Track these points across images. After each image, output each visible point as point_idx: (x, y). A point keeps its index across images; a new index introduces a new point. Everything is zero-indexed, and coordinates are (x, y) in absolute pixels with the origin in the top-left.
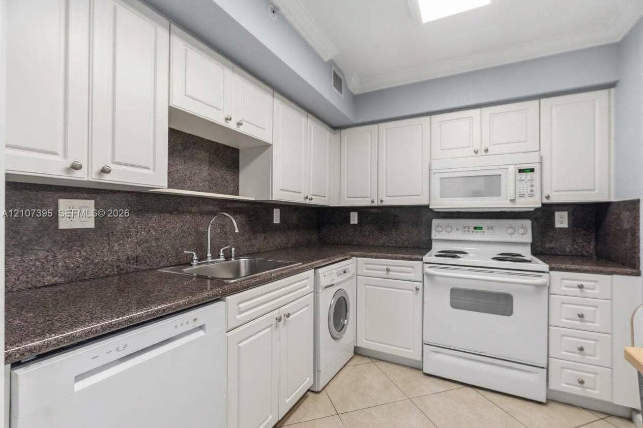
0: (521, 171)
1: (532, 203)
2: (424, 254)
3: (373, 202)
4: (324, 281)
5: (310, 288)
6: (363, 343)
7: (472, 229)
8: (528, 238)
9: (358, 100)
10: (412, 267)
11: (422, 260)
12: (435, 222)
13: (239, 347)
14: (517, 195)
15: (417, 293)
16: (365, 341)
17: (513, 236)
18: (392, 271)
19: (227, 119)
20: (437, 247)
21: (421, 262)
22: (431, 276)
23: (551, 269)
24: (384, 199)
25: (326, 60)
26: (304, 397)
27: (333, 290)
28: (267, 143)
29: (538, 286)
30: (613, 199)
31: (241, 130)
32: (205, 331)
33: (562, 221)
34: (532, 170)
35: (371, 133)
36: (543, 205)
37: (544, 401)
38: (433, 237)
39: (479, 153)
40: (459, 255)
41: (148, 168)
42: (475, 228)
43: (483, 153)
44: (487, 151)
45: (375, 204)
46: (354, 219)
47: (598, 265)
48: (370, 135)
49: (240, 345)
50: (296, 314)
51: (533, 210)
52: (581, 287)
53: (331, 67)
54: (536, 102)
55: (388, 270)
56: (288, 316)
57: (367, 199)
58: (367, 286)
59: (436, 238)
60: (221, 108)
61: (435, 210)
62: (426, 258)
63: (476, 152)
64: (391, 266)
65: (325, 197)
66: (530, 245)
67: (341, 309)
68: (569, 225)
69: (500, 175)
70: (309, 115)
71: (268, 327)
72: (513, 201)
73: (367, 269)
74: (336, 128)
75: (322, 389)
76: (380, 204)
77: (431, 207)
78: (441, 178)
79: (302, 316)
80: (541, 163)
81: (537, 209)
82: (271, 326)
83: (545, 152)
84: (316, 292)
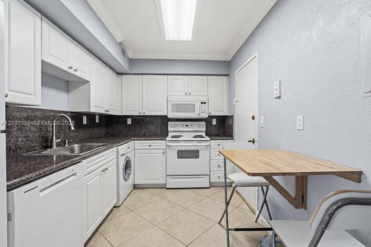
0: (202, 103)
1: (205, 116)
2: (167, 137)
3: (140, 113)
4: (121, 153)
5: (115, 156)
6: (138, 182)
7: (184, 126)
8: (204, 129)
9: (132, 62)
10: (162, 143)
11: (166, 140)
12: (170, 123)
13: (87, 184)
14: (200, 112)
15: (164, 154)
16: (139, 181)
17: (200, 128)
18: (152, 146)
19: (69, 68)
20: (170, 134)
21: (165, 141)
22: (169, 146)
23: (211, 139)
24: (146, 112)
25: (118, 41)
26: (112, 210)
27: (124, 157)
28: (87, 81)
29: (207, 146)
30: (228, 115)
31: (76, 73)
32: (76, 176)
33: (214, 122)
34: (205, 103)
35: (139, 79)
36: (209, 116)
37: (208, 187)
38: (169, 130)
39: (187, 95)
40: (180, 137)
41: (31, 94)
42: (186, 126)
43: (189, 95)
44: (190, 94)
45: (141, 115)
46: (129, 121)
47: (224, 137)
48: (138, 80)
49: (88, 183)
50: (110, 168)
51: (206, 118)
52: (219, 145)
53: (120, 45)
54: (207, 76)
55: (150, 146)
56: (107, 169)
57: (137, 112)
58: (140, 154)
59: (170, 130)
60: (66, 61)
61: (170, 118)
62: (167, 139)
63: (186, 94)
64: (152, 143)
65: (114, 110)
66: (205, 132)
67: (127, 166)
68: (216, 123)
69: (195, 104)
70: (107, 66)
71: (98, 175)
72: (199, 114)
73: (140, 146)
74: (119, 74)
75: (121, 205)
76: (143, 115)
77: (168, 116)
78: (172, 104)
79: (112, 169)
80: (208, 100)
81: (207, 118)
82: (100, 174)
83: (209, 96)
84: (117, 158)
